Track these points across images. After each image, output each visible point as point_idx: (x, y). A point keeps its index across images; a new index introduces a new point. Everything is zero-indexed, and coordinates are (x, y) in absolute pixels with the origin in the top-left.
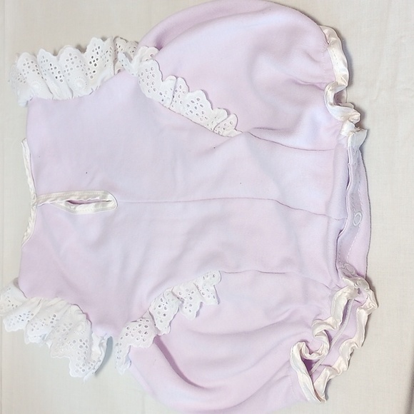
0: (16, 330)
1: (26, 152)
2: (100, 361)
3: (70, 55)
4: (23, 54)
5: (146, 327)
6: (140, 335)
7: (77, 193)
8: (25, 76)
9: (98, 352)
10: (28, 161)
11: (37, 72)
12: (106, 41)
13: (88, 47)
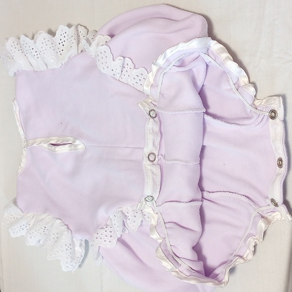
0: (19, 236)
1: (16, 109)
2: (82, 256)
3: (44, 39)
4: (11, 38)
5: (111, 232)
6: (107, 238)
7: (55, 138)
8: (12, 55)
9: (80, 251)
10: (18, 115)
11: (21, 51)
12: (72, 28)
13: (57, 32)
